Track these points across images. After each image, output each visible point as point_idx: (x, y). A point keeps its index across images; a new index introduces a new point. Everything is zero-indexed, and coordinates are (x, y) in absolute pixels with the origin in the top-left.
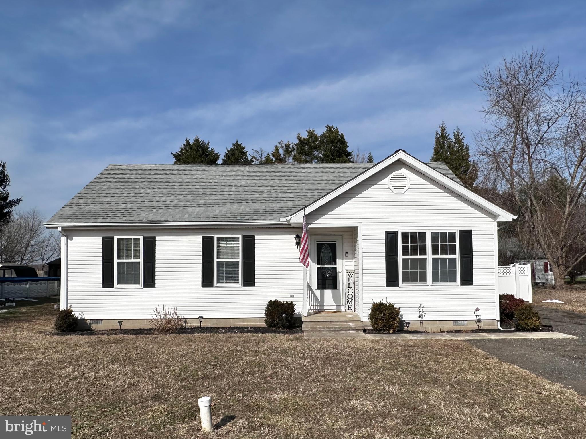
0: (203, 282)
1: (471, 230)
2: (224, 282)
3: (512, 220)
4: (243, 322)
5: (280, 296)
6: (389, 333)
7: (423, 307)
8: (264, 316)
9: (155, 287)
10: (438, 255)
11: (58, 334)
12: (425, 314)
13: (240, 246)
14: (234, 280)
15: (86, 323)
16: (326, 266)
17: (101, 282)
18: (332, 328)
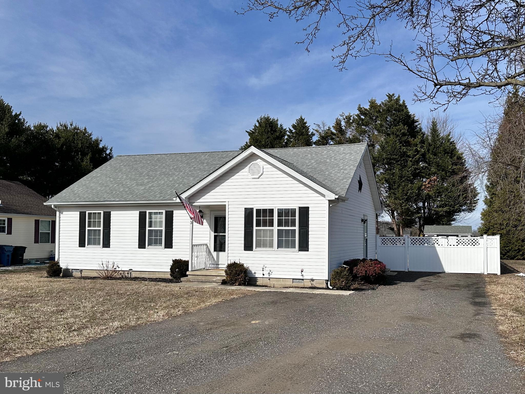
0: (139, 245)
1: (308, 207)
2: (153, 245)
3: (334, 199)
4: (164, 275)
5: (183, 256)
6: (236, 285)
7: (266, 267)
8: (170, 271)
9: (109, 247)
10: (283, 226)
11: (47, 277)
12: (272, 273)
13: (163, 218)
14: (159, 244)
15: (70, 271)
16: (221, 234)
17: (78, 243)
18: (200, 280)
